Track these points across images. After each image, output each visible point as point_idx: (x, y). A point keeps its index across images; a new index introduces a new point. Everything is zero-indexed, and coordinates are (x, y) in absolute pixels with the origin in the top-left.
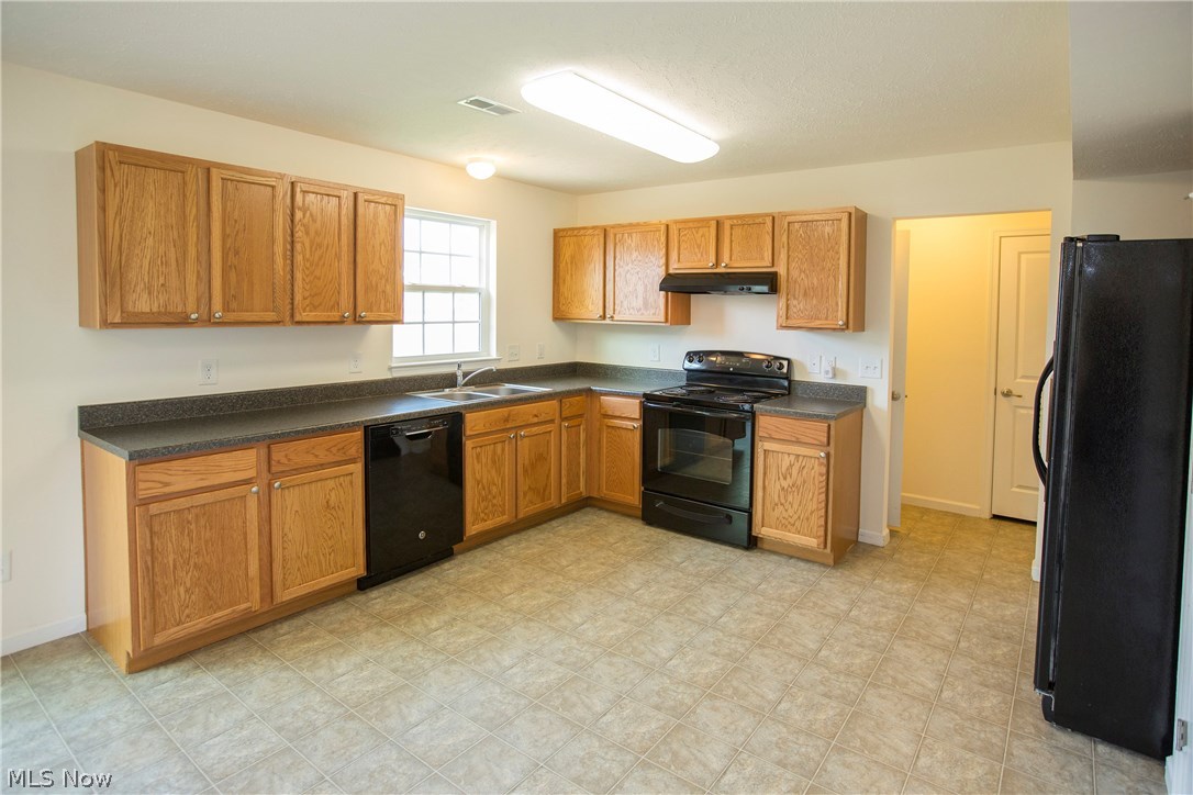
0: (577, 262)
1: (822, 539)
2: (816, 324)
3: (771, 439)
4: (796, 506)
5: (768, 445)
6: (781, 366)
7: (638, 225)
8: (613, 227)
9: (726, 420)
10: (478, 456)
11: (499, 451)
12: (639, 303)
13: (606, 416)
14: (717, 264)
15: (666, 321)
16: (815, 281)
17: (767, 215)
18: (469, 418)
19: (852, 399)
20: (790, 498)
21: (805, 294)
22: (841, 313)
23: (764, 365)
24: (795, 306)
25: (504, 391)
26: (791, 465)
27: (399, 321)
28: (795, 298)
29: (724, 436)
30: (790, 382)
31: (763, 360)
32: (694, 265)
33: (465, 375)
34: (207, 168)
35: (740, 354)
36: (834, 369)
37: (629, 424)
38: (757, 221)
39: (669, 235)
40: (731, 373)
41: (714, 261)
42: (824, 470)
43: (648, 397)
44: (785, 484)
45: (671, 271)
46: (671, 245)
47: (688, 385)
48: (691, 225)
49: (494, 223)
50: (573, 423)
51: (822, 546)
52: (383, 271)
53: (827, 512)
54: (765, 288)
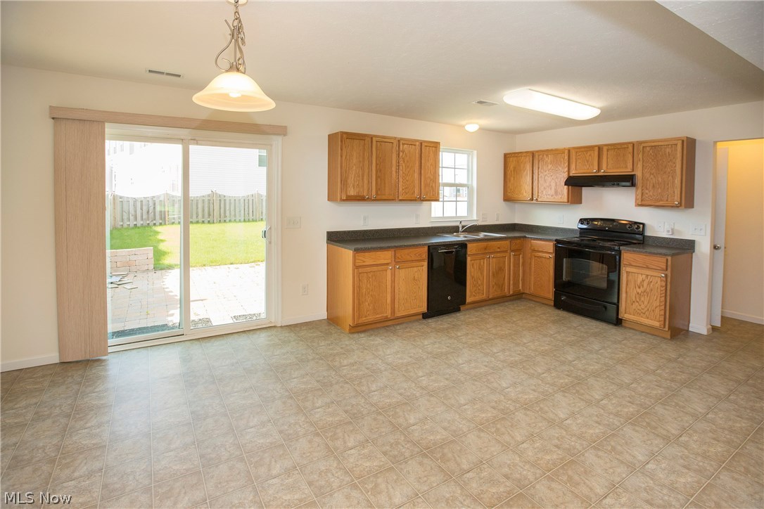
0: (518, 171)
1: (662, 323)
2: (661, 203)
3: (631, 265)
4: (646, 303)
5: (629, 269)
6: (638, 227)
7: (552, 150)
8: (537, 151)
9: (603, 254)
10: (473, 265)
11: (482, 263)
12: (553, 192)
13: (534, 251)
14: (599, 170)
15: (568, 202)
16: (660, 179)
17: (630, 143)
18: (469, 246)
19: (685, 247)
20: (642, 299)
21: (653, 186)
22: (677, 197)
23: (627, 226)
24: (647, 194)
25: (482, 235)
26: (643, 281)
27: (437, 200)
28: (647, 189)
29: (602, 263)
30: (644, 237)
31: (626, 224)
32: (585, 171)
33: (463, 227)
34: (371, 137)
35: (613, 220)
36: (672, 230)
37: (547, 255)
38: (623, 146)
39: (570, 154)
40: (607, 231)
41: (596, 168)
42: (664, 284)
43: (558, 241)
44: (639, 291)
45: (571, 175)
46: (571, 161)
47: (581, 237)
48: (583, 150)
49: (475, 152)
50: (517, 253)
51: (662, 326)
52: (432, 177)
53: (665, 307)
54: (628, 184)
